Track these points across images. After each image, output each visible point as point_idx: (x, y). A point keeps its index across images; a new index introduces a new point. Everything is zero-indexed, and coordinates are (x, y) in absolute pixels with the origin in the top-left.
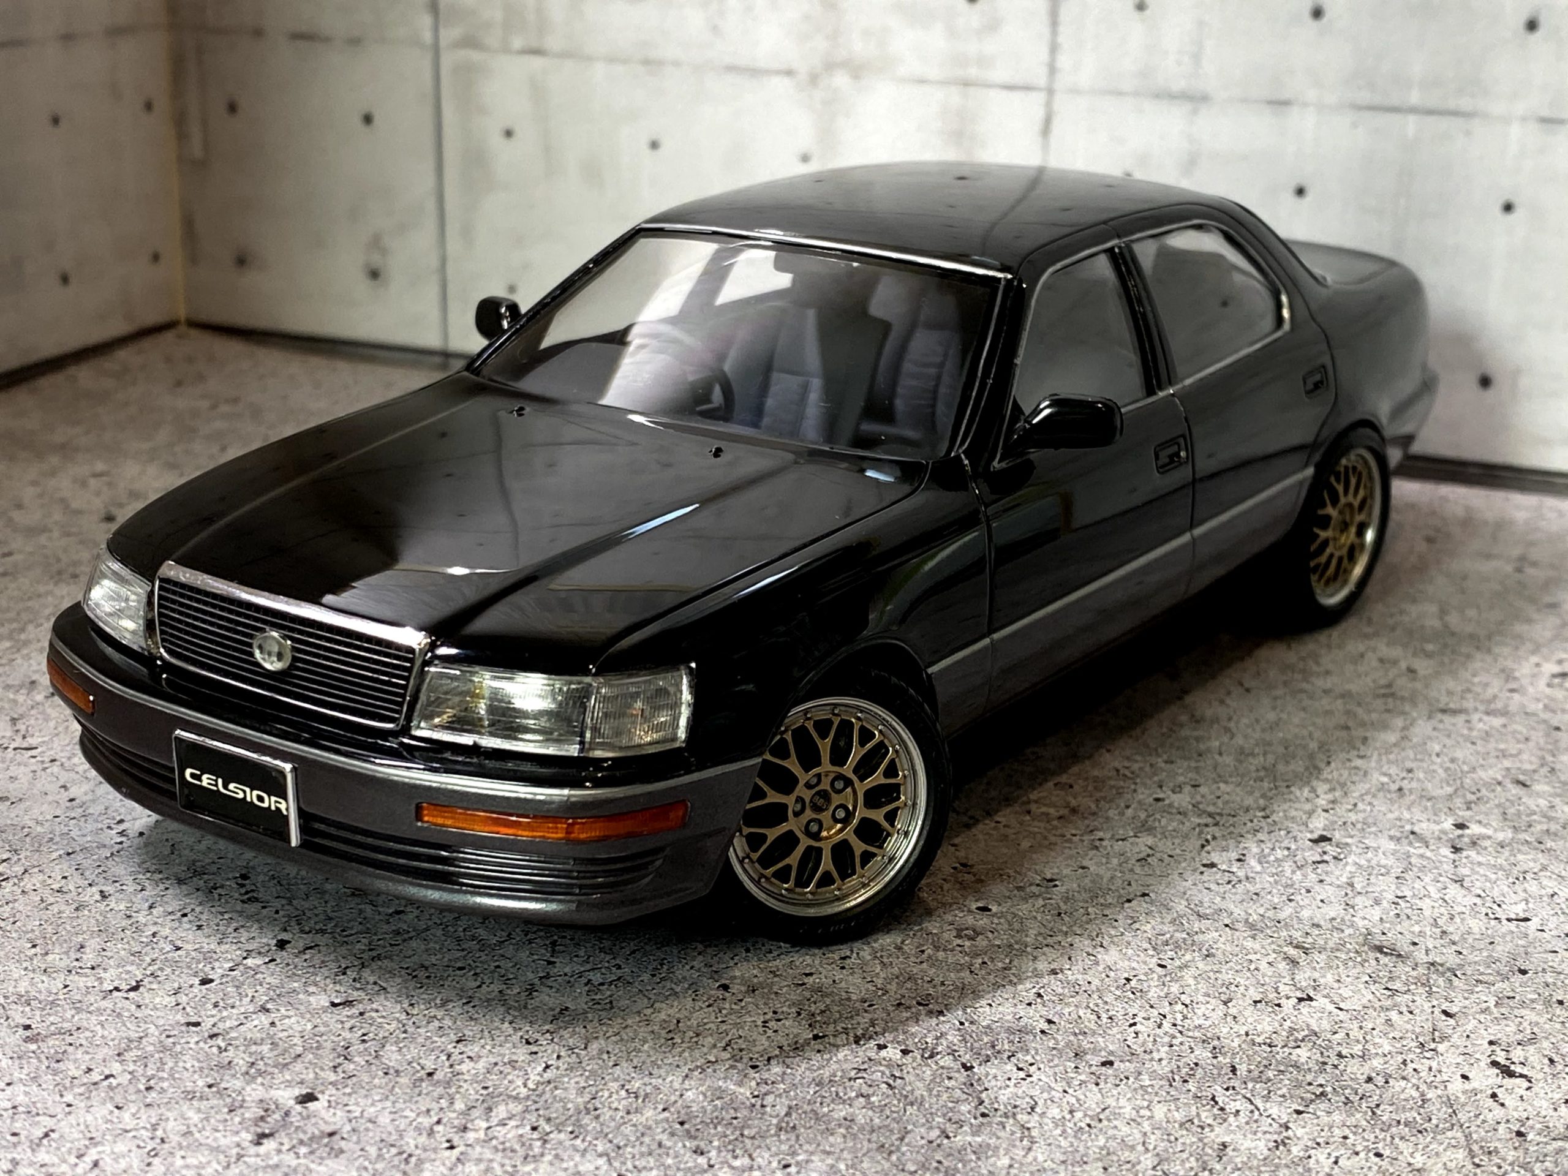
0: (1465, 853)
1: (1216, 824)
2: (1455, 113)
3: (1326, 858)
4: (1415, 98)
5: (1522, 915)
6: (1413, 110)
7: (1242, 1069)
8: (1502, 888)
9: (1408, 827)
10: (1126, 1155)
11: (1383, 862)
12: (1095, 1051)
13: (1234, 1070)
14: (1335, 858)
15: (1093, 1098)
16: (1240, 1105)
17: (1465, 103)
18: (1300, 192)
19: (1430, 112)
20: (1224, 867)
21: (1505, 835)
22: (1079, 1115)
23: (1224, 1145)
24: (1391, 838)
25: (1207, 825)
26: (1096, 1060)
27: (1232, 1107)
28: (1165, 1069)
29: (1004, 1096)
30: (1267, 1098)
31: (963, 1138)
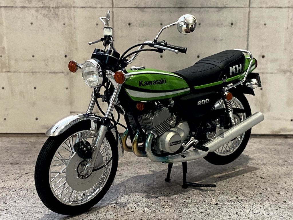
0: (241, 203)
1: (197, 204)
3: (220, 207)
5: (258, 212)
8: (251, 208)
9: (229, 200)
11: (230, 207)
14: (221, 207)
20: (204, 212)
21: (245, 198)
24: (228, 202)
25: (196, 205)
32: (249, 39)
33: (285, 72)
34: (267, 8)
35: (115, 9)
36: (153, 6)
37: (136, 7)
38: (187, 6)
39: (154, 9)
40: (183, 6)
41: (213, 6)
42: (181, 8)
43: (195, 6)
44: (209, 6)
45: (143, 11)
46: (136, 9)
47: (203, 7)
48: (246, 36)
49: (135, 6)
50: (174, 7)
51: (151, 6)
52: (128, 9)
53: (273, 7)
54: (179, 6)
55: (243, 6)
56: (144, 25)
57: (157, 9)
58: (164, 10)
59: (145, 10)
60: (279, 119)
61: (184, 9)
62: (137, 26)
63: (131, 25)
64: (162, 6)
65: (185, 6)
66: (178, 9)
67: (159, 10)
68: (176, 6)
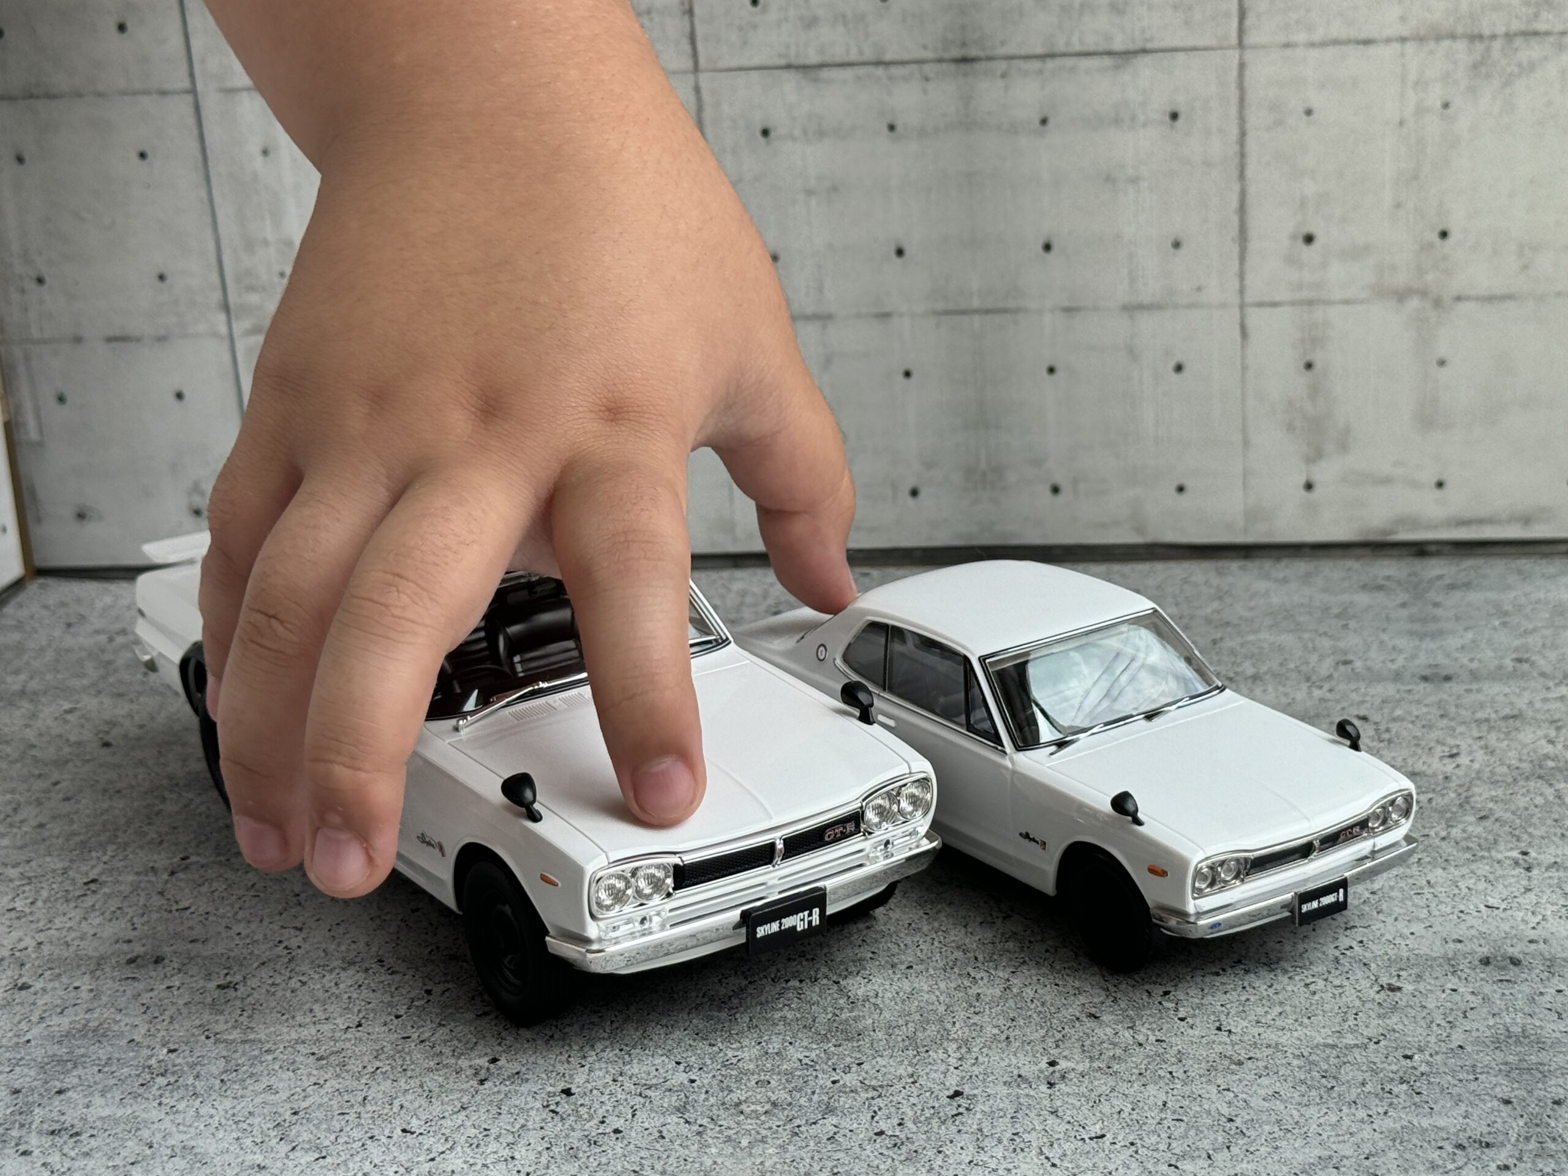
2: (1005, 311)
4: (976, 303)
6: (976, 311)
7: (980, 958)
10: (931, 1007)
12: (902, 963)
13: (976, 958)
15: (906, 986)
16: (983, 974)
17: (1011, 304)
18: (907, 374)
19: (988, 312)
22: (901, 994)
23: (979, 994)
26: (903, 967)
27: (978, 976)
28: (941, 964)
29: (860, 992)
30: (996, 969)
31: (844, 1016)
32: (1249, 173)
33: (1401, 295)
34: (1312, 45)
35: (704, 79)
36: (853, 57)
37: (788, 67)
38: (989, 53)
39: (862, 71)
40: (973, 52)
41: (1092, 49)
42: (965, 60)
43: (1023, 52)
44: (1077, 48)
45: (816, 80)
46: (786, 75)
47: (1052, 56)
48: (1236, 161)
49: (783, 62)
50: (940, 61)
51: (846, 59)
52: (755, 75)
53: (1336, 42)
54: (956, 53)
55: (1214, 43)
56: (821, 134)
57: (870, 69)
58: (895, 70)
59: (825, 74)
60: (1387, 481)
61: (977, 66)
62: (794, 139)
63: (772, 134)
64: (888, 57)
65: (982, 54)
66: (953, 67)
67: (880, 71)
68: (947, 56)
